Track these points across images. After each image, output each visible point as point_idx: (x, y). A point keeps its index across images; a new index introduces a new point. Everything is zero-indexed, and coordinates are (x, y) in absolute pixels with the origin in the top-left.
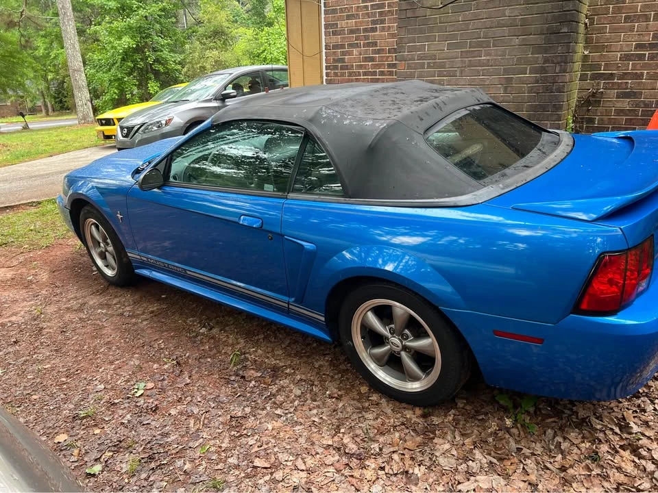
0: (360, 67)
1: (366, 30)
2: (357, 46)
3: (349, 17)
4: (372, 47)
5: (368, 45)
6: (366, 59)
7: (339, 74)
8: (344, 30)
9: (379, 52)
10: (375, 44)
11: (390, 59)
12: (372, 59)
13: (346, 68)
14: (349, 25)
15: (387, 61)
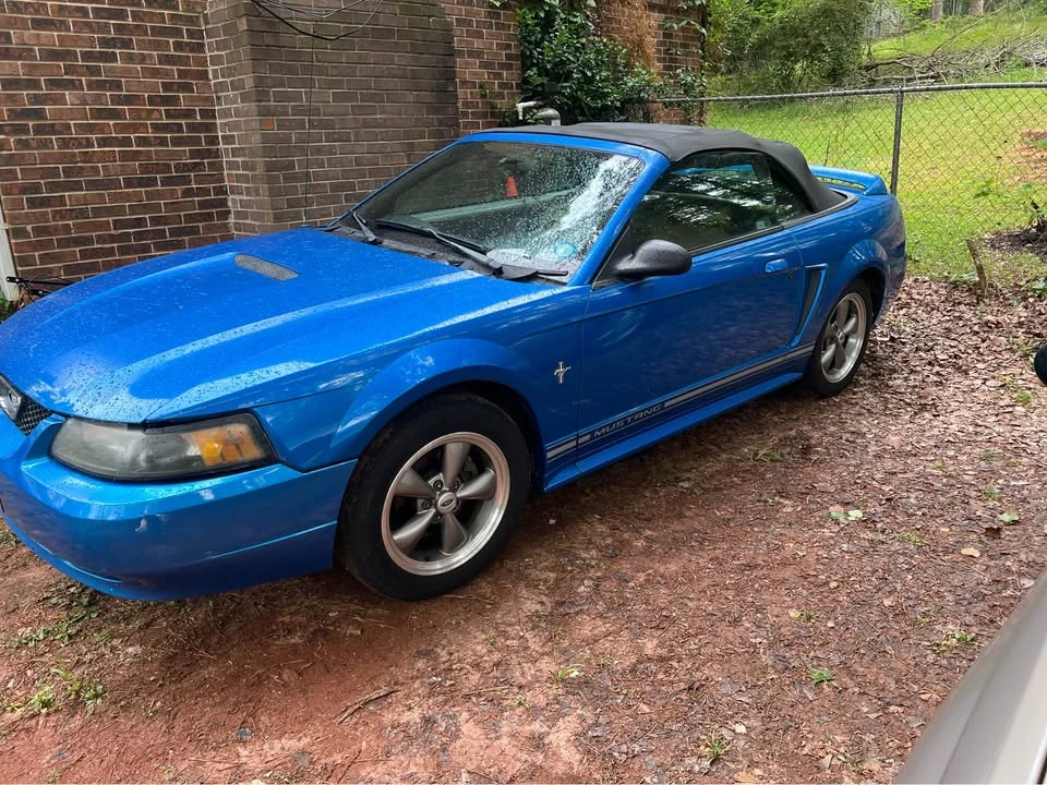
0: (90, 128)
1: (87, 56)
2: (72, 85)
3: (38, 24)
4: (110, 90)
5: (101, 85)
6: (98, 114)
7: (34, 144)
8: (32, 50)
9: (128, 100)
10: (118, 86)
11: (156, 115)
12: (113, 114)
13: (52, 129)
14: (44, 41)
15: (149, 118)
